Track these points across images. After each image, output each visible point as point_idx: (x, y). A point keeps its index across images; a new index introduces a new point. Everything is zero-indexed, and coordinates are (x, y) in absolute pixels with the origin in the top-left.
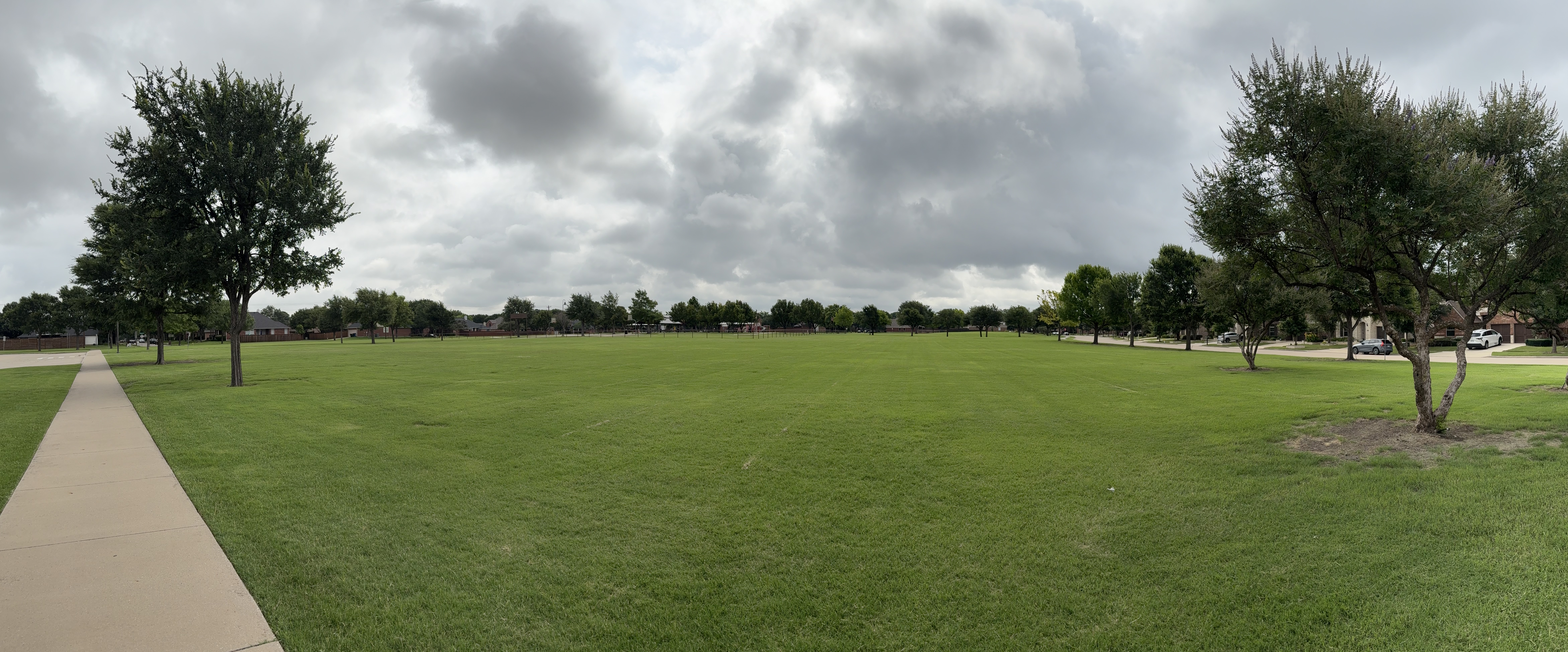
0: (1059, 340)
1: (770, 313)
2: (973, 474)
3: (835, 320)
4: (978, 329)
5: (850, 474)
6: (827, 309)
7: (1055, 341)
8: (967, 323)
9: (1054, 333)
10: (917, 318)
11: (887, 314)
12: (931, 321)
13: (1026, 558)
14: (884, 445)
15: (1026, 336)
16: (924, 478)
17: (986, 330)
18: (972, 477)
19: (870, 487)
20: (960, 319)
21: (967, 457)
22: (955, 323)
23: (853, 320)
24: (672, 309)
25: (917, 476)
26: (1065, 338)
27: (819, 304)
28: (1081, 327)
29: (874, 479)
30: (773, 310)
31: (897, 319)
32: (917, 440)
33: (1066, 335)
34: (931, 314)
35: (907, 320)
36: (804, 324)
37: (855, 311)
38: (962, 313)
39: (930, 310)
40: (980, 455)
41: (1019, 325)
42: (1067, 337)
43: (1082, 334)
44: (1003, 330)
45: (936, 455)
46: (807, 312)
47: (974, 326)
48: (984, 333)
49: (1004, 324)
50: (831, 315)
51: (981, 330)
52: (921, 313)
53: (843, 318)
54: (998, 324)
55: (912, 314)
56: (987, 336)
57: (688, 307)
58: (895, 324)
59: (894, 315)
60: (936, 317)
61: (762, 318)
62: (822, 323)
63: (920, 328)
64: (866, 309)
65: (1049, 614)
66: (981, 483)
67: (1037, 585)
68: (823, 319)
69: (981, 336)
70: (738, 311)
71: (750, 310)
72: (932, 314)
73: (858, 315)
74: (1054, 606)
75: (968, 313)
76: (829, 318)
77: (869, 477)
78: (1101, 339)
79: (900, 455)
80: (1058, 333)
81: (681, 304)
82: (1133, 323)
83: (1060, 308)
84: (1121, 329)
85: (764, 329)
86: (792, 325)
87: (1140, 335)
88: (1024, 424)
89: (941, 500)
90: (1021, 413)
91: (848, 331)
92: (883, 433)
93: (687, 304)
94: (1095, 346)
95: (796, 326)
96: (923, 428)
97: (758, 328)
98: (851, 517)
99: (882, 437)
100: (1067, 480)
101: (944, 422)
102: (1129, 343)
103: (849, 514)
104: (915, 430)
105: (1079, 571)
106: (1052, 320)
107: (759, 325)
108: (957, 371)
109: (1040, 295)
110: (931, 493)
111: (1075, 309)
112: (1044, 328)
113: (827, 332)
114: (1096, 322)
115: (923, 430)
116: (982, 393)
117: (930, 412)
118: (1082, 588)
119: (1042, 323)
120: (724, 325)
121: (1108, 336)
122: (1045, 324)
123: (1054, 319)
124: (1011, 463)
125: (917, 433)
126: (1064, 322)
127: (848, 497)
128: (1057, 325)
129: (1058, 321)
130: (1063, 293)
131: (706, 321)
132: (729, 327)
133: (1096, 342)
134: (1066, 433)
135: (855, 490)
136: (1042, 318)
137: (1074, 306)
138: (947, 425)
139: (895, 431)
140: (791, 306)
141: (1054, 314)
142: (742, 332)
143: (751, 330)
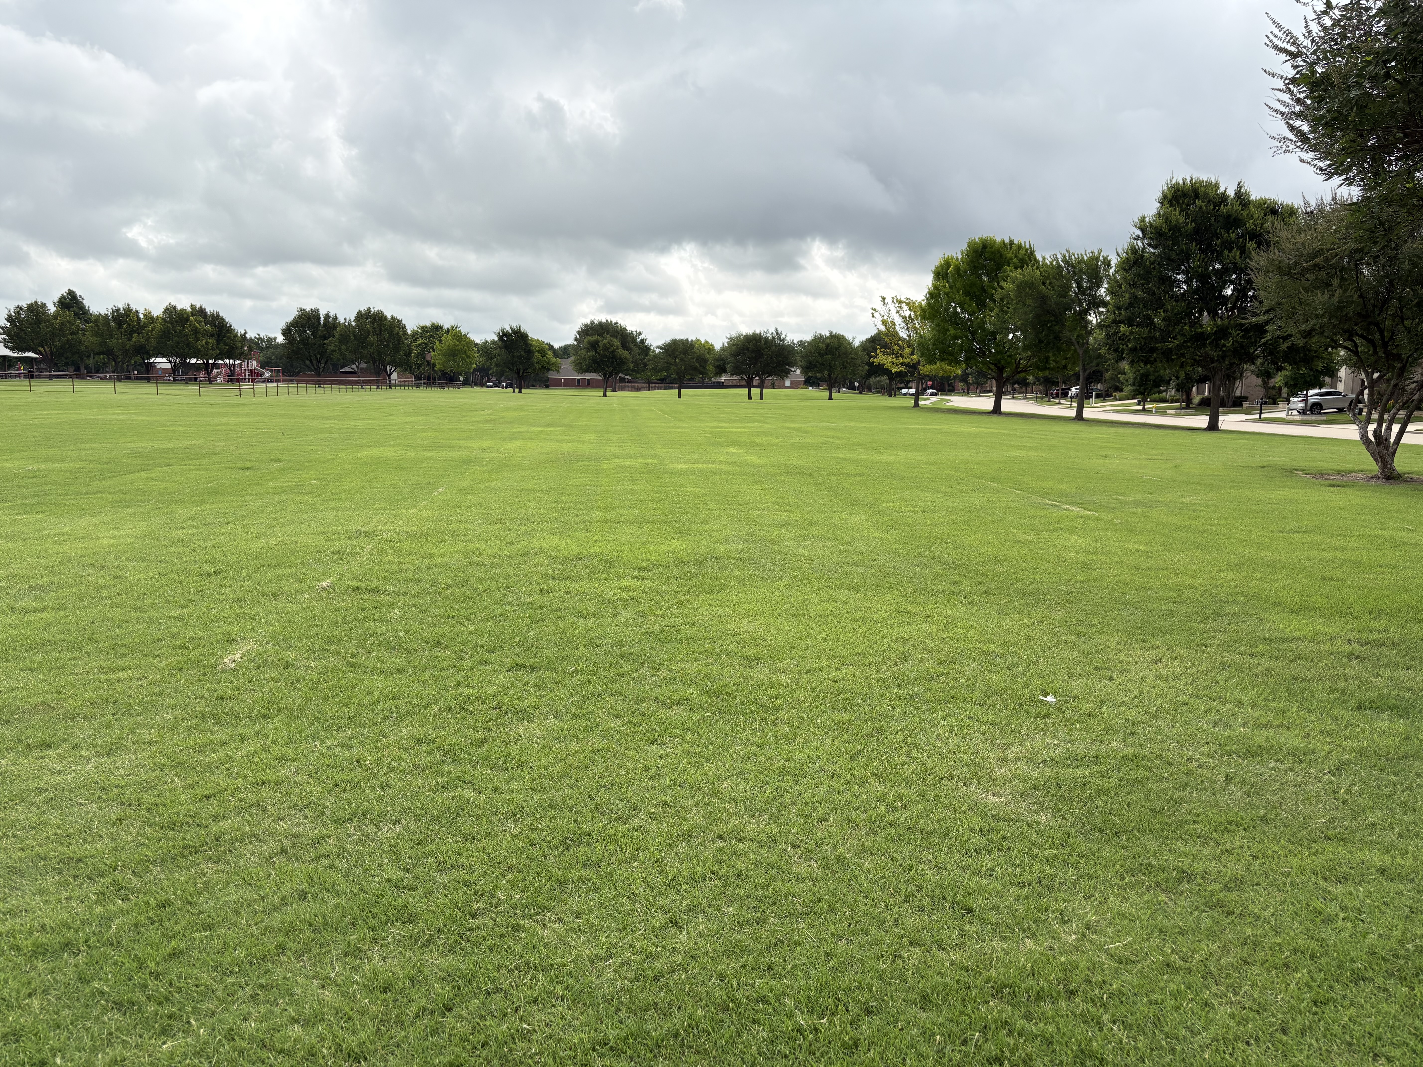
0: (916, 405)
1: (280, 339)
2: (745, 658)
3: (435, 357)
4: (744, 383)
5: (481, 663)
6: (415, 333)
7: (907, 408)
8: (721, 370)
9: (904, 391)
10: (614, 357)
11: (551, 347)
12: (645, 365)
13: (865, 812)
14: (554, 606)
15: (844, 398)
16: (642, 664)
17: (761, 386)
18: (744, 662)
19: (526, 684)
20: (706, 361)
21: (732, 626)
22: (695, 369)
23: (476, 359)
25: (627, 660)
26: (928, 401)
27: (396, 324)
28: (964, 380)
29: (533, 668)
30: (286, 332)
31: (572, 359)
32: (625, 595)
33: (932, 394)
34: (644, 348)
35: (594, 361)
36: (363, 365)
37: (478, 338)
38: (710, 349)
39: (643, 341)
40: (758, 623)
41: (830, 375)
42: (933, 399)
43: (967, 392)
44: (794, 386)
45: (665, 623)
46: (371, 338)
47: (735, 378)
48: (755, 392)
49: (798, 372)
50: (425, 348)
51: (749, 386)
52: (624, 346)
53: (453, 353)
54: (786, 373)
55: (606, 348)
56: (761, 398)
58: (567, 369)
59: (565, 351)
60: (656, 356)
61: (262, 349)
62: (405, 365)
63: (622, 380)
65: (921, 909)
66: (762, 674)
67: (893, 859)
68: (408, 354)
69: (750, 398)
70: (196, 331)
71: (229, 330)
72: (647, 349)
73: (485, 349)
74: (933, 898)
75: (724, 349)
76: (422, 355)
77: (524, 666)
78: (1008, 405)
79: (591, 623)
80: (913, 391)
81: (36, 310)
82: (1085, 370)
83: (921, 337)
84: (1056, 384)
85: (267, 374)
86: (336, 367)
87: (1098, 396)
88: (849, 568)
89: (679, 704)
90: (842, 548)
91: (466, 383)
92: (552, 584)
93: (52, 309)
94: (995, 418)
95: (347, 369)
96: (636, 573)
97: (253, 372)
98: (484, 741)
99: (550, 591)
100: (948, 674)
101: (681, 562)
102: (1072, 413)
103: (480, 736)
104: (620, 578)
105: (985, 841)
106: (902, 364)
107: (254, 365)
108: (704, 466)
109: (878, 309)
110: (658, 692)
111: (955, 338)
112: (884, 379)
113: (417, 385)
114: (1001, 369)
115: (637, 578)
116: (758, 509)
117: (650, 543)
118: (993, 870)
119: (879, 370)
120: (162, 362)
121: (1025, 398)
122: (887, 372)
123: (907, 360)
124: (825, 640)
125: (624, 583)
126: (926, 369)
127: (477, 705)
128: (912, 375)
129: (913, 367)
130: (928, 304)
131: (109, 353)
132: (174, 370)
133: (997, 410)
134: (940, 587)
135: (493, 689)
136: (881, 358)
137: (952, 332)
138: (687, 568)
139: (578, 579)
140: (331, 325)
141: (908, 350)
142: (210, 381)
143: (233, 378)
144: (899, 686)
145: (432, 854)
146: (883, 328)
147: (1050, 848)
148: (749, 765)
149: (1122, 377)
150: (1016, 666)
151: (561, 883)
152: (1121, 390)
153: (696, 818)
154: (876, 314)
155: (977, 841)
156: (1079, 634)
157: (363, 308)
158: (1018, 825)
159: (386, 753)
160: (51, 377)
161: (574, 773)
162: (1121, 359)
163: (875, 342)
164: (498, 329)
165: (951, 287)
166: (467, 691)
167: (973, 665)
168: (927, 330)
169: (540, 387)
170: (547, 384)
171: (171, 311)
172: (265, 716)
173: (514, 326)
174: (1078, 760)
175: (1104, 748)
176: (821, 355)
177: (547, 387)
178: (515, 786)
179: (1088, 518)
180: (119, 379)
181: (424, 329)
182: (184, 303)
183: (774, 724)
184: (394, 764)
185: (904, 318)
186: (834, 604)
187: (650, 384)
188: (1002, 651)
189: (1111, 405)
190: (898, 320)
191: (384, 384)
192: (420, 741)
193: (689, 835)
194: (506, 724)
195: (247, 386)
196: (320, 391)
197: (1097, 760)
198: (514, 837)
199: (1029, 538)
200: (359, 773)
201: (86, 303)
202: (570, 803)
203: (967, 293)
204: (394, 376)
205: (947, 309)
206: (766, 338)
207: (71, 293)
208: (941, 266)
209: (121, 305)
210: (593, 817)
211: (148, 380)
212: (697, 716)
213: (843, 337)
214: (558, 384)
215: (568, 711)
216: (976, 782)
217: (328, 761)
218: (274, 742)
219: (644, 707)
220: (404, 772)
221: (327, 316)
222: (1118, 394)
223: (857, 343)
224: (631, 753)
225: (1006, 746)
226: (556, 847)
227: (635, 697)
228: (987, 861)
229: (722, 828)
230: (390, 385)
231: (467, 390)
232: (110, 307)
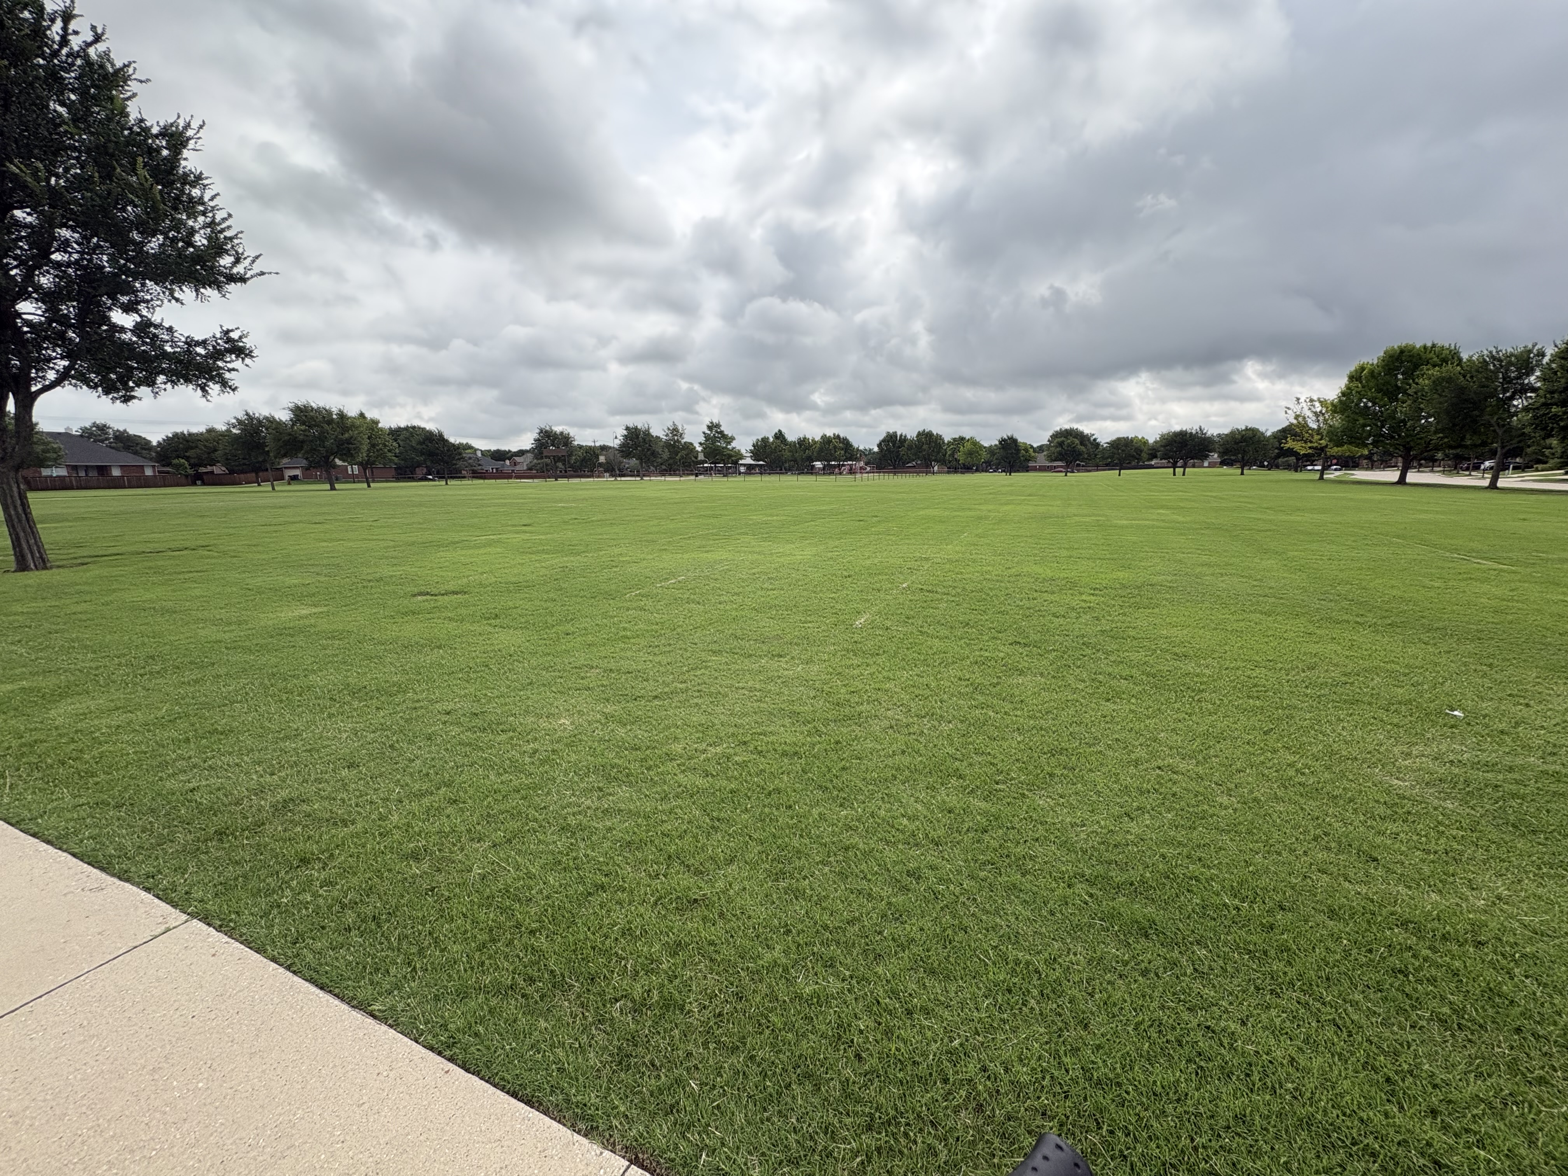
0: (1321, 478)
1: (876, 449)
2: (1176, 654)
3: (960, 456)
4: (1170, 465)
5: (994, 638)
6: (949, 442)
7: (1313, 480)
8: (1153, 456)
9: (1309, 468)
10: (1075, 451)
11: (1032, 447)
12: (1096, 455)
13: (1277, 771)
14: (1037, 609)
15: (1254, 474)
16: (1098, 651)
17: (1184, 466)
18: (1175, 657)
19: (1022, 654)
20: (1141, 451)
21: (1165, 632)
22: (1133, 456)
23: (985, 456)
24: (754, 446)
25: (1088, 647)
26: (1333, 474)
27: (939, 437)
28: (1369, 457)
29: (1026, 645)
30: (879, 446)
31: (1045, 453)
32: (1083, 605)
33: (1336, 470)
34: (1096, 445)
35: (1060, 453)
36: (919, 462)
37: (986, 444)
38: (1145, 443)
39: (1095, 440)
40: (1185, 632)
41: (1243, 457)
42: (1338, 473)
43: (1371, 468)
44: (1211, 465)
45: (1114, 625)
46: (925, 447)
47: (1163, 461)
48: (1179, 471)
49: (1216, 456)
50: (954, 451)
51: (1174, 466)
52: (1082, 443)
53: (970, 453)
54: (1206, 457)
55: (1069, 445)
56: (1184, 475)
57: (772, 443)
58: (1041, 459)
59: (1041, 449)
60: (1104, 449)
61: (866, 455)
62: (942, 462)
63: (1078, 465)
64: (1003, 442)
65: (1329, 849)
66: (1190, 667)
67: (1302, 809)
68: (945, 455)
69: (1174, 474)
70: (835, 447)
71: (851, 446)
72: (1098, 444)
73: (991, 450)
74: (1339, 843)
75: (1156, 442)
76: (952, 455)
78: (1412, 477)
79: (1061, 620)
80: (1319, 468)
81: (765, 440)
82: (1503, 447)
83: (1331, 426)
84: (1469, 459)
85: (868, 469)
86: (904, 463)
87: (1514, 468)
88: (1261, 598)
89: (1126, 679)
90: (1255, 583)
91: (977, 471)
92: (1035, 595)
93: (771, 440)
94: (1400, 488)
95: (910, 465)
96: (1092, 592)
97: (861, 468)
98: (998, 684)
99: (1034, 599)
100: (1352, 684)
101: (1124, 587)
102: (1486, 483)
103: (995, 680)
104: (1081, 594)
105: (1389, 812)
106: (1310, 448)
107: (862, 464)
108: (1140, 522)
109: (1291, 406)
110: (1110, 670)
111: (1366, 425)
112: (1292, 459)
113: (948, 472)
114: (1408, 449)
115: (1093, 595)
116: (1184, 553)
117: (1102, 573)
118: (1398, 835)
119: (1291, 452)
120: (818, 464)
121: (1432, 471)
122: (1295, 454)
123: (1315, 445)
124: (1241, 648)
125: (1084, 597)
126: (1335, 451)
127: (993, 663)
128: (1320, 455)
129: (1322, 449)
130: (1340, 401)
131: (795, 461)
132: (824, 469)
133: (1402, 481)
134: (1346, 617)
135: (1002, 655)
136: (1290, 444)
137: (1361, 421)
138: (1129, 591)
139: (1053, 593)
140: (903, 440)
141: (1316, 437)
142: (840, 474)
143: (852, 471)
144: (1307, 687)
145: (970, 743)
146: (1295, 422)
147: (1457, 829)
148: (1180, 725)
149: (1547, 452)
150: (1422, 684)
151: (1050, 775)
152: (1546, 463)
153: (1141, 753)
154: (1288, 411)
155: (1381, 810)
156: (1490, 666)
157: (921, 430)
158: (1423, 805)
159: (942, 683)
160: (769, 474)
161: (1055, 711)
162: (1549, 435)
163: (1286, 432)
164: (999, 438)
165: (1363, 387)
166: (987, 654)
167: (1377, 679)
168: (1337, 421)
169: (1023, 471)
170: (1027, 469)
171: (824, 437)
172: (877, 654)
173: (1009, 435)
174: (1490, 767)
175: (1519, 761)
176: (1236, 443)
177: (1027, 471)
178: (1019, 713)
179: (1502, 570)
180: (799, 474)
181: (954, 439)
182: (830, 433)
183: (1199, 701)
184: (947, 690)
185: (1315, 413)
186: (1248, 623)
187: (1097, 468)
188: (1407, 671)
189: (1529, 475)
190: (1308, 413)
191: (930, 472)
192: (960, 679)
193: (1137, 763)
194: (1010, 676)
195: (858, 476)
196: (895, 477)
197: (1511, 769)
198: (1019, 743)
199: (1436, 585)
200: (927, 692)
201: (786, 436)
202: (1054, 729)
203: (1379, 390)
204: (936, 468)
205: (1357, 405)
206: (1191, 433)
207: (780, 431)
208: (1356, 371)
209: (802, 436)
210: (1069, 740)
211: (812, 474)
212: (1140, 688)
213: (1258, 430)
214: (1035, 469)
215: (1049, 673)
216: (1380, 767)
217: (911, 683)
218: (883, 669)
219: (1101, 678)
220: (952, 695)
221: (901, 435)
222: (1540, 466)
223: (1269, 434)
224: (1093, 705)
225: (1412, 744)
226: (1045, 753)
227: (1094, 671)
228: (1392, 827)
229: (1160, 763)
230: (934, 473)
231: (978, 475)
232: (797, 437)
